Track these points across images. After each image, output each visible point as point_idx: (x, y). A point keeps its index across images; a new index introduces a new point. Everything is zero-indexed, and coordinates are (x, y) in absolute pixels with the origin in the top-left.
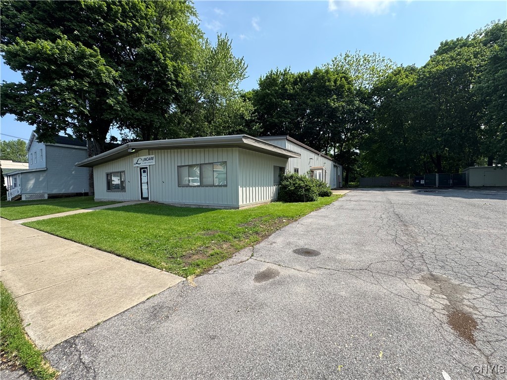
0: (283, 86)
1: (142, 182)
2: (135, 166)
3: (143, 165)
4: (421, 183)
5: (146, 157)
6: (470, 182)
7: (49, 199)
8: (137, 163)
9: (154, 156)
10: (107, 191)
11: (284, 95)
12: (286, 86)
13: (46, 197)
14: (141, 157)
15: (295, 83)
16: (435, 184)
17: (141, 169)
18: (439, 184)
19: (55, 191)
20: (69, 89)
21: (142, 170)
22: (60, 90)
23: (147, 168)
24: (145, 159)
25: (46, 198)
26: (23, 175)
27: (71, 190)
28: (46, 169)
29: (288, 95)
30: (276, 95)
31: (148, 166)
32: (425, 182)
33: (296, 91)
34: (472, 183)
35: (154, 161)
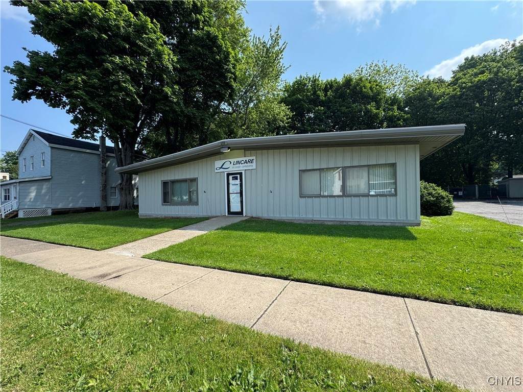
0: (315, 93)
1: (231, 192)
2: (216, 171)
3: (233, 169)
4: (459, 194)
5: (239, 159)
6: (510, 194)
7: (53, 216)
8: (221, 168)
9: (254, 158)
10: (162, 205)
11: (315, 101)
12: (319, 92)
13: (50, 212)
14: (230, 160)
15: (326, 90)
16: (475, 195)
17: (228, 175)
18: (479, 196)
19: (60, 206)
20: (124, 68)
21: (231, 177)
22: (113, 69)
23: (241, 174)
24: (238, 162)
25: (50, 214)
26: (22, 185)
27: (80, 204)
28: (50, 177)
29: (320, 102)
30: (307, 101)
31: (243, 172)
32: (463, 193)
33: (329, 98)
34: (512, 195)
35: (254, 164)
